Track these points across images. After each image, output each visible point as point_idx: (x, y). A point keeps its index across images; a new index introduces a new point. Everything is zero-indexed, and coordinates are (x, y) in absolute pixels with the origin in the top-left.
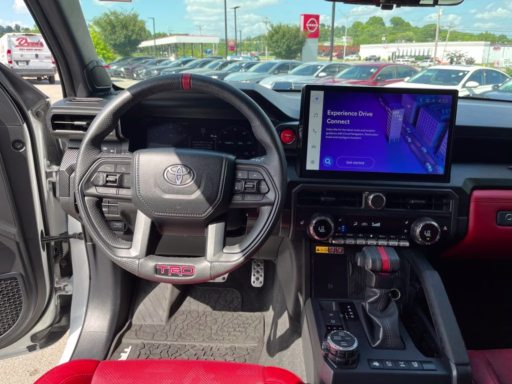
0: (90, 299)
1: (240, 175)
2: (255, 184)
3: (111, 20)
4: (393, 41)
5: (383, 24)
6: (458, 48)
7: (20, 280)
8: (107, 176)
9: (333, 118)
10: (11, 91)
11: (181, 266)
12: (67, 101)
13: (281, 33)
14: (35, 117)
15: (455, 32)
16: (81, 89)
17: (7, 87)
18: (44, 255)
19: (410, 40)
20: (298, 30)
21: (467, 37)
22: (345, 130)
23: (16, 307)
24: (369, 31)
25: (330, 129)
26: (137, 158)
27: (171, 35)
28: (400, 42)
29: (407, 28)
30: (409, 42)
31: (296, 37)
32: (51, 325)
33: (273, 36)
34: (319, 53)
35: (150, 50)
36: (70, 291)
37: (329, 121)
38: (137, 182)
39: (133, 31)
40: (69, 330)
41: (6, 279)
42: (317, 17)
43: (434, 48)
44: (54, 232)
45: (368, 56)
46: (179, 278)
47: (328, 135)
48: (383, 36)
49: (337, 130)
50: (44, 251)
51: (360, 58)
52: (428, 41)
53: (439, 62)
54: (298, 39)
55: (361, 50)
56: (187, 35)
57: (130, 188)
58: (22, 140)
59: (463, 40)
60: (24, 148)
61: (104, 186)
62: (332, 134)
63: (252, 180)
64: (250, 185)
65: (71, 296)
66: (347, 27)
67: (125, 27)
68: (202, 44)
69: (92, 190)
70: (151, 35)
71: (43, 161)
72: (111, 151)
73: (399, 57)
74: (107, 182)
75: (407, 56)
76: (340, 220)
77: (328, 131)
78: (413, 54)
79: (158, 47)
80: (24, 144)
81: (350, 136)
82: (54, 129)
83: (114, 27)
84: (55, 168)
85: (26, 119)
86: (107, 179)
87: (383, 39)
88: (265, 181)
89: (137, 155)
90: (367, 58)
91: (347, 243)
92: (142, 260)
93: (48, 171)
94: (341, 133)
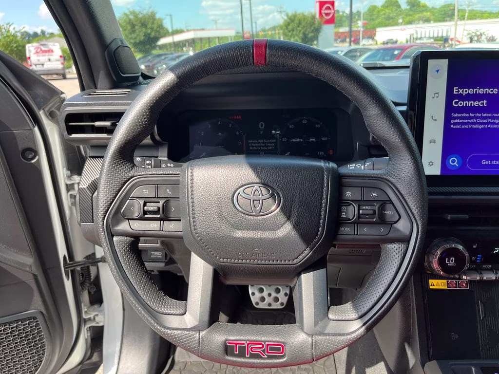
0: (125, 333)
1: (348, 194)
2: (376, 208)
3: (130, 20)
4: (410, 23)
5: (399, 6)
6: (478, 27)
7: (40, 319)
8: (145, 205)
9: (461, 97)
10: (16, 87)
11: (265, 342)
12: (85, 94)
13: (297, 21)
14: (48, 118)
15: (473, 10)
16: (102, 79)
17: (11, 82)
18: (68, 284)
19: (427, 21)
20: (314, 17)
21: (486, 15)
22: (480, 115)
23: (38, 351)
24: (384, 14)
25: (457, 115)
26: (189, 173)
27: (188, 31)
28: (417, 24)
29: (424, 9)
30: (426, 23)
31: (312, 23)
32: (81, 363)
33: (289, 24)
34: (336, 40)
35: (168, 47)
36: (101, 322)
37: (456, 103)
38: (191, 212)
39: (152, 29)
40: (102, 365)
41: (23, 319)
42: (333, 4)
43: (453, 28)
44: (79, 256)
45: (385, 40)
46: (263, 361)
47: (455, 124)
48: (400, 18)
49: (467, 115)
50: (68, 280)
51: (377, 42)
52: (446, 21)
53: (459, 42)
54: (313, 26)
55: (377, 34)
56: (203, 30)
57: (180, 220)
58: (34, 148)
59: (482, 18)
60: (37, 158)
61: (142, 219)
62: (461, 121)
63: (370, 202)
64: (366, 209)
65: (102, 327)
66: (362, 11)
67: (144, 25)
68: (218, 38)
69: (124, 226)
70: (168, 32)
71: (62, 172)
72: (147, 162)
73: (417, 39)
74: (145, 212)
75: (425, 37)
76: (474, 247)
77: (455, 118)
78: (431, 36)
79: (176, 43)
80: (36, 153)
81: (488, 123)
82: (70, 133)
83: (133, 26)
84: (76, 178)
85: (37, 121)
86: (145, 208)
87: (400, 21)
88: (392, 203)
89: (190, 171)
90: (384, 42)
91: (485, 278)
92: (204, 332)
93: (69, 182)
94: (473, 121)
